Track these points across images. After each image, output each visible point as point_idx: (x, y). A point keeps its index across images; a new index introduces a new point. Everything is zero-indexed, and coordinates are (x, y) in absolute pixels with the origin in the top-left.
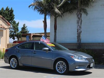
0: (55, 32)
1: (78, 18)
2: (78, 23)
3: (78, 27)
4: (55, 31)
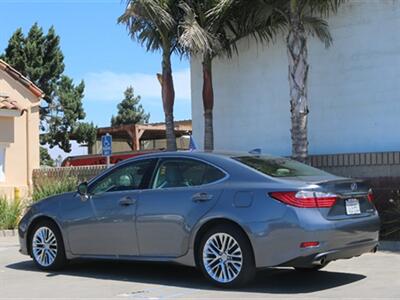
0: (209, 115)
1: (293, 55)
2: (293, 77)
3: (295, 92)
4: (208, 111)
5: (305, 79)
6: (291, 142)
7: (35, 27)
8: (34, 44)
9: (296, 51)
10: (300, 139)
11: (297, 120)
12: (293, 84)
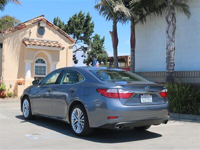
0: (133, 51)
2: (168, 33)
3: (168, 40)
4: (133, 49)
5: (173, 34)
6: (166, 64)
7: (81, 12)
8: (79, 20)
9: (170, 20)
10: (169, 63)
11: (169, 53)
12: (168, 36)
